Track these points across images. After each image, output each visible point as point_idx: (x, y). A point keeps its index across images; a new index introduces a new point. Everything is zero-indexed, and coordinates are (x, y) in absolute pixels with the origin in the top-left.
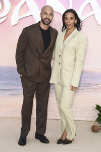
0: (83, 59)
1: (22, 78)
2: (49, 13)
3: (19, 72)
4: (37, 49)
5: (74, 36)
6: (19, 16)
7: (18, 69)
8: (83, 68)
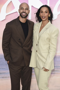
0: (55, 47)
1: (9, 64)
2: (25, 8)
3: (6, 60)
4: (20, 39)
5: (47, 28)
6: (6, 13)
7: (5, 57)
8: (56, 54)
